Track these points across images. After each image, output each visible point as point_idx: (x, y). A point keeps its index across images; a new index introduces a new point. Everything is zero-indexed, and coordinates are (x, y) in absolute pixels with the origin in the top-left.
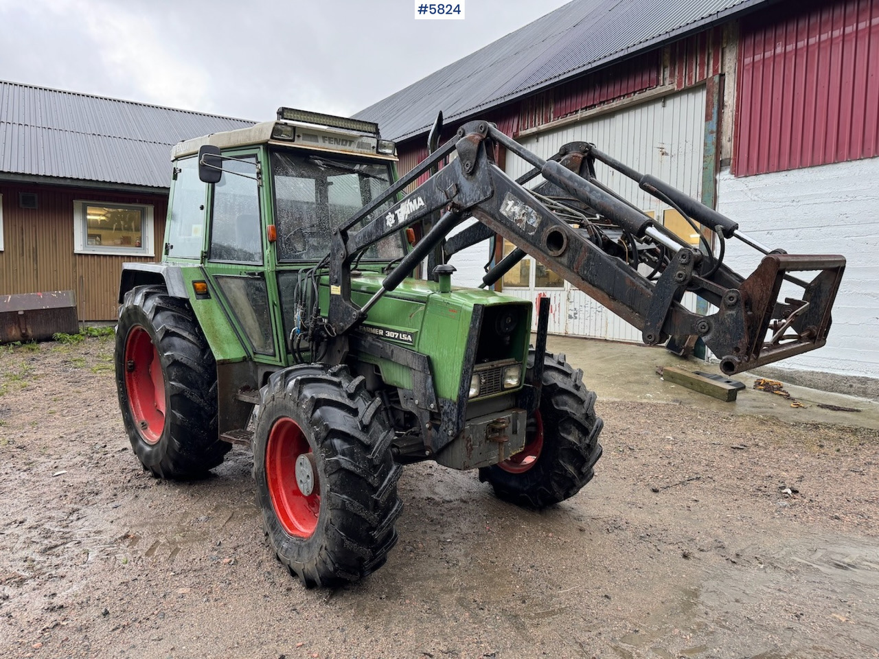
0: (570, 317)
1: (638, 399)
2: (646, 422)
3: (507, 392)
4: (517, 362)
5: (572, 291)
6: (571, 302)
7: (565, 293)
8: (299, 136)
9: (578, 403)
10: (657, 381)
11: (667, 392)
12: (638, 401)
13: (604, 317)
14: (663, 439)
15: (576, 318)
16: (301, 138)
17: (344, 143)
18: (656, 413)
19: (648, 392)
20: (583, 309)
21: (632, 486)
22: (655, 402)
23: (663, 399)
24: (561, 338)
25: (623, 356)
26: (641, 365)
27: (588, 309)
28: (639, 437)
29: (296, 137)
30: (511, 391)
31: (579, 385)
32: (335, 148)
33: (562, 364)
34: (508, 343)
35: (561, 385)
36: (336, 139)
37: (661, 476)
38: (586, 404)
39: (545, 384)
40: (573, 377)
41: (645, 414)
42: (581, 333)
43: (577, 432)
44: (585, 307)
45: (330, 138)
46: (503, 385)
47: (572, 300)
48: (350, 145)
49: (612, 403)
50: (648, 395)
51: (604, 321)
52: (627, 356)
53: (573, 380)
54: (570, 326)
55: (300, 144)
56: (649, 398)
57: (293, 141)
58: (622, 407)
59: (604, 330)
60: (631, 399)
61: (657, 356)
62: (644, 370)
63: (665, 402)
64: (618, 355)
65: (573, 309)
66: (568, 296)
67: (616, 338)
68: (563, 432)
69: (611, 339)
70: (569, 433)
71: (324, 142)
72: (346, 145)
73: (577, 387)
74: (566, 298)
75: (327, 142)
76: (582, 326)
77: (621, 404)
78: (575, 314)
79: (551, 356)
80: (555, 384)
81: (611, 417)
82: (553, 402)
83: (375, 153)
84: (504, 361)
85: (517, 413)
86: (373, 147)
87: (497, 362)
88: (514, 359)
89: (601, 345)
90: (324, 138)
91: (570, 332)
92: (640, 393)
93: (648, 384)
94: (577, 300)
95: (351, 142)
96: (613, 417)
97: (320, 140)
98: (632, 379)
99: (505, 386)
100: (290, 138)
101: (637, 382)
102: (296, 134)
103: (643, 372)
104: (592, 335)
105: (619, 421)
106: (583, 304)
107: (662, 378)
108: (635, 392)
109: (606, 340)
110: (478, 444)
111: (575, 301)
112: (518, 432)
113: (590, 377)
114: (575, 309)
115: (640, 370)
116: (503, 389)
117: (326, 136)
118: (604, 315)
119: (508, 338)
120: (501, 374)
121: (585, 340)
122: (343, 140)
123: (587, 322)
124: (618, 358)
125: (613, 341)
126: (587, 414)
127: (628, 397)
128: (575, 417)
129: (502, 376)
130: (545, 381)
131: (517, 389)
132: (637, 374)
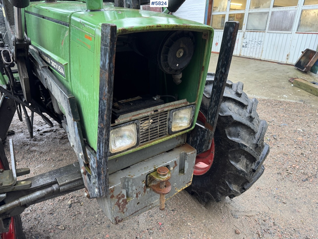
0: (243, 46)
1: (278, 98)
2: (284, 116)
3: (174, 135)
4: (189, 104)
5: (246, 32)
6: (245, 38)
7: (243, 33)
9: (250, 134)
10: (289, 87)
11: (296, 94)
12: (279, 100)
13: (261, 47)
14: (295, 131)
15: (246, 47)
18: (290, 110)
19: (284, 94)
20: (251, 42)
21: (276, 175)
22: (289, 101)
23: (293, 99)
24: (237, 57)
25: (270, 69)
26: (280, 76)
27: (253, 42)
28: (280, 128)
30: (180, 133)
31: (253, 116)
33: (239, 95)
34: (179, 81)
35: (236, 117)
37: (297, 167)
38: (257, 136)
39: (221, 115)
40: (249, 108)
41: (283, 109)
42: (248, 55)
43: (245, 160)
44: (252, 41)
46: (170, 129)
47: (245, 37)
49: (263, 100)
50: (285, 96)
51: (261, 50)
52: (272, 70)
53: (248, 111)
54: (243, 51)
56: (285, 98)
58: (269, 104)
59: (260, 54)
60: (274, 98)
61: (289, 70)
62: (282, 79)
63: (294, 101)
64: (267, 69)
65: (245, 42)
66: (243, 35)
67: (266, 59)
68: (232, 160)
69: (264, 60)
70: (237, 161)
73: (251, 119)
74: (242, 36)
76: (249, 51)
77: (269, 101)
78: (246, 45)
79: (230, 86)
80: (231, 117)
81: (262, 111)
82: (227, 132)
84: (172, 103)
85: (186, 154)
87: (162, 106)
88: (185, 100)
89: (258, 62)
91: (242, 55)
92: (280, 94)
93: (284, 88)
94: (248, 37)
96: (263, 111)
98: (275, 84)
99: (173, 130)
101: (278, 87)
103: (281, 80)
104: (254, 56)
105: (267, 115)
106: (251, 39)
107: (292, 85)
108: (276, 93)
109: (260, 60)
110: (135, 195)
111: (247, 38)
112: (185, 172)
113: (251, 82)
114: (246, 42)
115: (280, 79)
116: (170, 133)
118: (261, 46)
119: (180, 76)
120: (168, 117)
121: (249, 59)
123: (252, 50)
124: (267, 71)
125: (264, 61)
126: (257, 145)
127: (273, 96)
128: (246, 149)
129: (169, 120)
130: (222, 112)
131: (188, 131)
132: (278, 81)
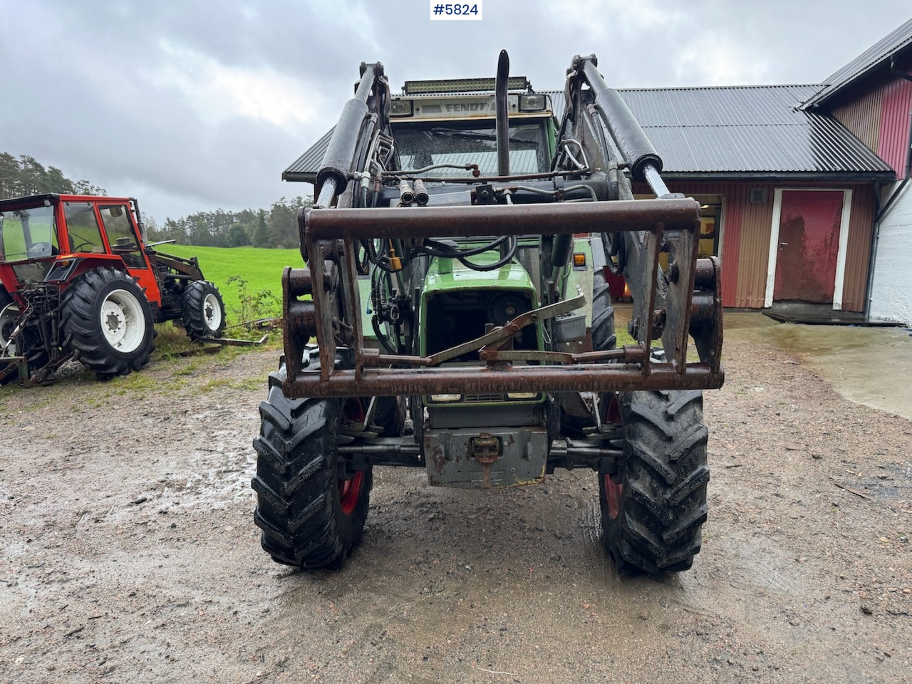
3: (512, 403)
8: (418, 110)
9: (660, 438)
16: (421, 110)
17: (474, 107)
29: (415, 111)
30: (522, 402)
32: (463, 115)
36: (463, 105)
45: (455, 105)
48: (482, 109)
53: (669, 405)
55: (420, 117)
57: (411, 115)
71: (449, 110)
72: (476, 109)
75: (452, 110)
83: (517, 112)
86: (514, 106)
90: (448, 106)
95: (482, 105)
97: (444, 109)
100: (409, 113)
102: (415, 108)
110: (455, 458)
112: (529, 457)
117: (451, 104)
122: (472, 105)
131: (534, 402)
